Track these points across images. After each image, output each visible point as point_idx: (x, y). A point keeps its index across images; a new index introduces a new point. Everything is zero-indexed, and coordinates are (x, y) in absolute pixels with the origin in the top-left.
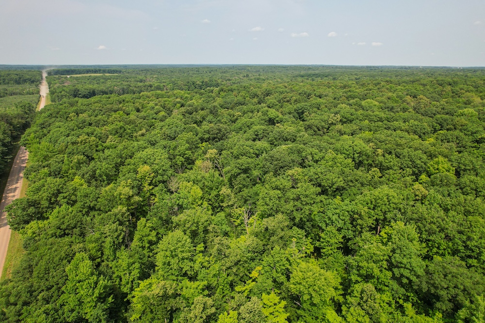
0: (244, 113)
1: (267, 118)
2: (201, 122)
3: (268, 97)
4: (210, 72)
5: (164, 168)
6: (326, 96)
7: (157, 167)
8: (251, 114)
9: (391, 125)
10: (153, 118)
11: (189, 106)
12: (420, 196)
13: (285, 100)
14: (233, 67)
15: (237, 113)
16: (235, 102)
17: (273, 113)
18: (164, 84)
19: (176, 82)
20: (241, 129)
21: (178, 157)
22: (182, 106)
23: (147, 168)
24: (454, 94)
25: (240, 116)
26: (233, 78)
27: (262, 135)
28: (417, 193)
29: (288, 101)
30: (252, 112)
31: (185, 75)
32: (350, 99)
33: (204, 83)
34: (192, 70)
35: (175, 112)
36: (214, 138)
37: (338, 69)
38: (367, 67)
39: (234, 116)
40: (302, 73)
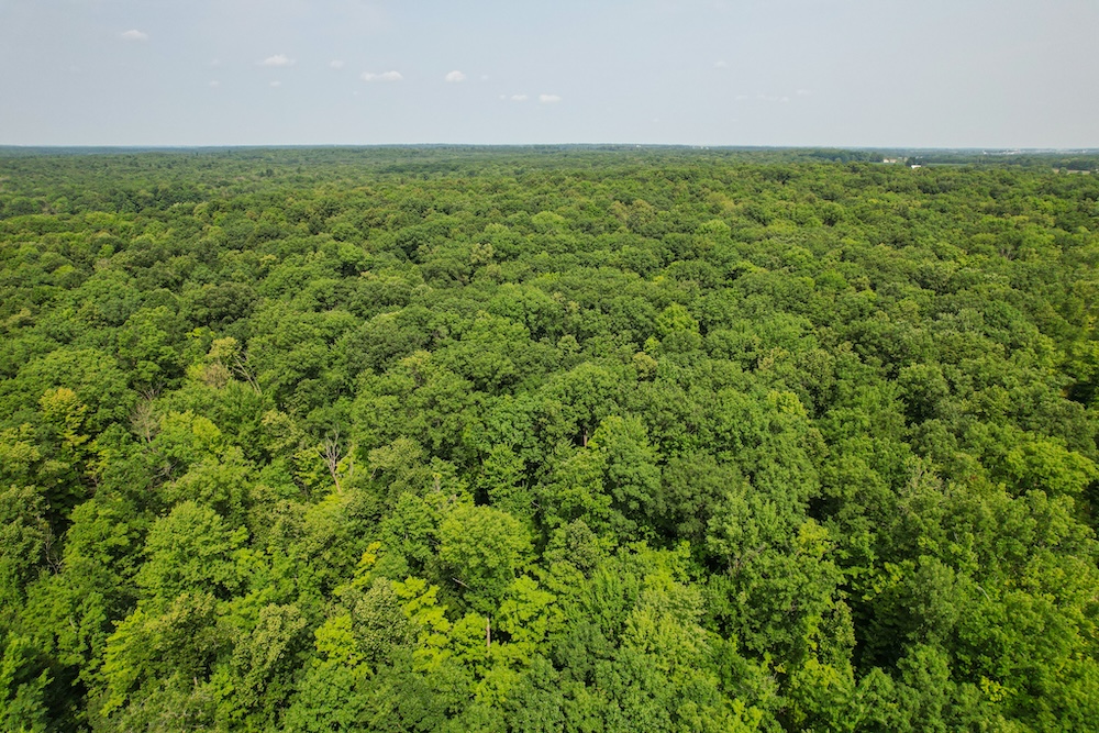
0: (283, 255)
1: (339, 263)
2: (179, 283)
3: (333, 218)
4: (169, 167)
5: (113, 389)
6: (458, 209)
7: (94, 389)
8: (299, 257)
9: (591, 258)
10: (42, 283)
11: (140, 247)
12: (647, 371)
13: (373, 222)
14: (229, 153)
15: (266, 257)
16: (255, 231)
17: (349, 250)
18: (42, 198)
19: (76, 193)
20: (281, 290)
21: (141, 363)
22: (118, 249)
23: (65, 394)
24: (694, 195)
25: (274, 263)
26: (235, 180)
27: (333, 299)
28: (641, 368)
29: (378, 225)
30: (302, 252)
31: (99, 173)
32: (508, 212)
33: (159, 195)
34: (116, 160)
35: (102, 265)
36: (221, 317)
37: (477, 154)
38: (537, 147)
39: (258, 264)
40: (400, 162)
